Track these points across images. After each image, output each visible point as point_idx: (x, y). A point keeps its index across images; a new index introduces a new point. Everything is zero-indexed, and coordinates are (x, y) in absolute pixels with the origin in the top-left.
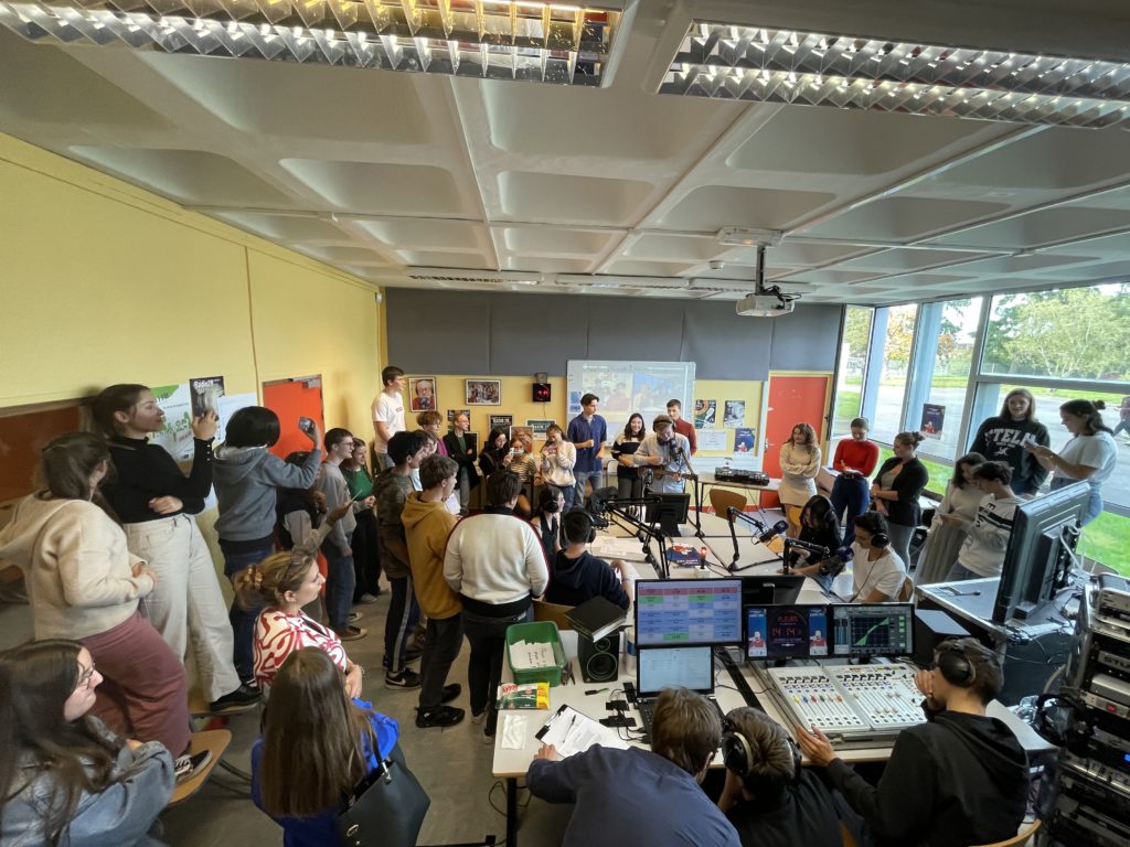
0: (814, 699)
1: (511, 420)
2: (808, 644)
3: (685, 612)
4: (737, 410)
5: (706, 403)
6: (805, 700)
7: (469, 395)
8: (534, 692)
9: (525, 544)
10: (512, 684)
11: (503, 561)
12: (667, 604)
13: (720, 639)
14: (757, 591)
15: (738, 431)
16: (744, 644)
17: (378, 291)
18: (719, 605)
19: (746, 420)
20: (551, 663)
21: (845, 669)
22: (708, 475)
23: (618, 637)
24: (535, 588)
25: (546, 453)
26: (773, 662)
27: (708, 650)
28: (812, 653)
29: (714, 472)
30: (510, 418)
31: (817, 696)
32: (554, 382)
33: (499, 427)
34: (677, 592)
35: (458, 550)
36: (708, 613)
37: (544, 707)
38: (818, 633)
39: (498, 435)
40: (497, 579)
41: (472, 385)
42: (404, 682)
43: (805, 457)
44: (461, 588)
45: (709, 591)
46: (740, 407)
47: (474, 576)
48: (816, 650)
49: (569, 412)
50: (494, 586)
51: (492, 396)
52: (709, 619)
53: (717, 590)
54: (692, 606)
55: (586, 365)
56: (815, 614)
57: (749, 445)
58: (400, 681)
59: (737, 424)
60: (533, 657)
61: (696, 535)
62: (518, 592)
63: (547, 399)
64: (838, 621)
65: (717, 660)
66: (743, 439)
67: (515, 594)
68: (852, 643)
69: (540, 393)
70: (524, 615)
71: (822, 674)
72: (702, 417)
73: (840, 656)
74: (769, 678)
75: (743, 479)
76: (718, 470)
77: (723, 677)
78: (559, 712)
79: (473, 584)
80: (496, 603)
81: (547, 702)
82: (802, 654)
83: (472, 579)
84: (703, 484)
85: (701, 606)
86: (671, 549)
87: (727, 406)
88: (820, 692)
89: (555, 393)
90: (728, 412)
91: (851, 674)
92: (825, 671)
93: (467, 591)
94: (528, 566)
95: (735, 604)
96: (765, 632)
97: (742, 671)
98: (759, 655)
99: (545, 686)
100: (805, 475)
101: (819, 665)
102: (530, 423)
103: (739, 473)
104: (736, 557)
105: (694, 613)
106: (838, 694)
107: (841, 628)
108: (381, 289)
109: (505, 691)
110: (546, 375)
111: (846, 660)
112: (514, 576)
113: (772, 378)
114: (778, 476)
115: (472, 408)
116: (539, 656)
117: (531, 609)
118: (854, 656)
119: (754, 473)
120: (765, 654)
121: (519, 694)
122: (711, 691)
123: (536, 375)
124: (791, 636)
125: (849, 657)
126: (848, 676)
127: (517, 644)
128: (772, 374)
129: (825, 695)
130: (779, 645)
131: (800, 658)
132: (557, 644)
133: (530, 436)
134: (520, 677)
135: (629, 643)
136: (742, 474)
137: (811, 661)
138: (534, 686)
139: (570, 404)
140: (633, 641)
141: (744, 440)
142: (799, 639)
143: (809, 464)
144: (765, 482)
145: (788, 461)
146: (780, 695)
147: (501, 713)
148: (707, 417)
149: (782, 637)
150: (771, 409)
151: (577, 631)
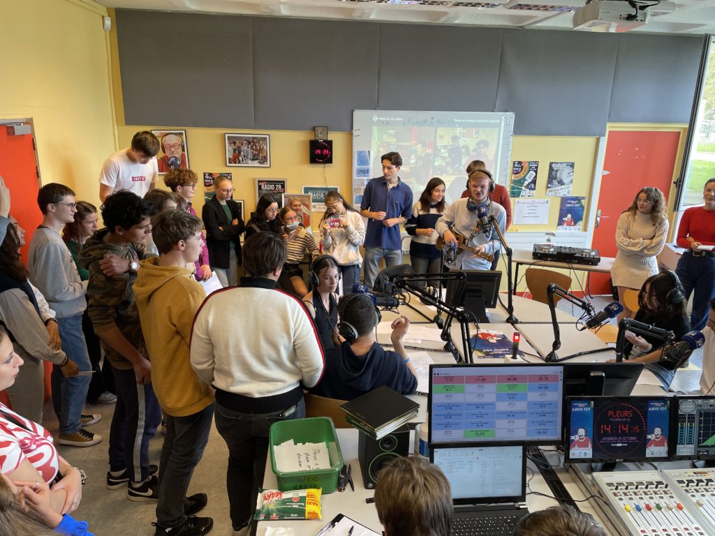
0: (649, 508)
1: (283, 186)
2: (644, 443)
3: (492, 404)
4: (564, 174)
5: (526, 166)
6: (638, 509)
7: (229, 155)
8: (302, 499)
9: (292, 325)
10: (275, 491)
11: (264, 346)
12: (469, 394)
13: (535, 438)
14: (583, 381)
15: (564, 200)
16: (564, 444)
17: (106, 14)
18: (534, 396)
19: (575, 187)
20: (324, 465)
21: (687, 473)
22: (524, 253)
23: (408, 434)
24: (306, 379)
25: (328, 227)
26: (600, 465)
27: (519, 449)
28: (648, 455)
29: (532, 250)
30: (283, 184)
31: (652, 504)
32: (337, 138)
33: (269, 194)
34: (483, 379)
35: (208, 333)
36: (520, 406)
37: (314, 517)
38: (658, 431)
39: (269, 203)
40: (257, 367)
41: (233, 141)
42: (150, 492)
43: (649, 230)
44: (213, 380)
45: (522, 379)
46: (568, 170)
47: (229, 364)
48: (652, 451)
49: (355, 177)
50: (254, 376)
51: (260, 156)
52: (521, 414)
53: (533, 378)
54: (500, 398)
55: (376, 116)
56: (655, 408)
57: (577, 218)
58: (146, 491)
59: (563, 191)
60: (303, 458)
61: (508, 321)
62: (284, 383)
63: (328, 160)
64: (683, 417)
65: (530, 464)
66: (570, 210)
67: (280, 385)
68: (699, 442)
69: (320, 153)
70: (292, 410)
71: (659, 479)
72: (520, 182)
73: (682, 458)
74: (595, 483)
75: (567, 257)
76: (536, 247)
77: (537, 483)
78: (333, 523)
79: (228, 374)
80: (257, 396)
81: (319, 512)
82: (636, 456)
83: (226, 368)
84: (518, 264)
85: (512, 397)
86: (476, 336)
87: (551, 169)
88: (656, 500)
89: (338, 152)
90: (552, 177)
91: (695, 478)
92: (664, 476)
93: (220, 383)
94: (296, 352)
95: (555, 395)
96: (591, 429)
97: (561, 476)
98: (582, 456)
99: (317, 492)
100: (646, 251)
101: (656, 468)
102: (307, 190)
103: (563, 251)
104: (556, 345)
105: (503, 406)
106: (678, 502)
107: (686, 425)
108: (109, 9)
109: (266, 499)
110: (327, 129)
111: (688, 462)
112: (279, 364)
113: (610, 132)
114: (612, 254)
115: (235, 171)
116: (311, 457)
117: (302, 403)
118: (699, 458)
119: (582, 251)
120: (590, 456)
121: (285, 502)
122: (522, 498)
123: (314, 129)
124: (624, 434)
125: (692, 460)
126: (692, 481)
127: (283, 444)
128: (611, 127)
129: (662, 503)
130: (607, 446)
131: (633, 461)
132: (333, 444)
133: (307, 206)
134: (286, 482)
135: (421, 441)
136: (567, 251)
137: (646, 465)
138: (302, 493)
139: (356, 166)
140: (426, 439)
141: (571, 212)
142: (632, 438)
143: (652, 238)
144: (595, 261)
145: (627, 235)
146: (608, 503)
147: (260, 525)
148: (526, 183)
149: (612, 435)
150: (606, 173)
151: (358, 427)
